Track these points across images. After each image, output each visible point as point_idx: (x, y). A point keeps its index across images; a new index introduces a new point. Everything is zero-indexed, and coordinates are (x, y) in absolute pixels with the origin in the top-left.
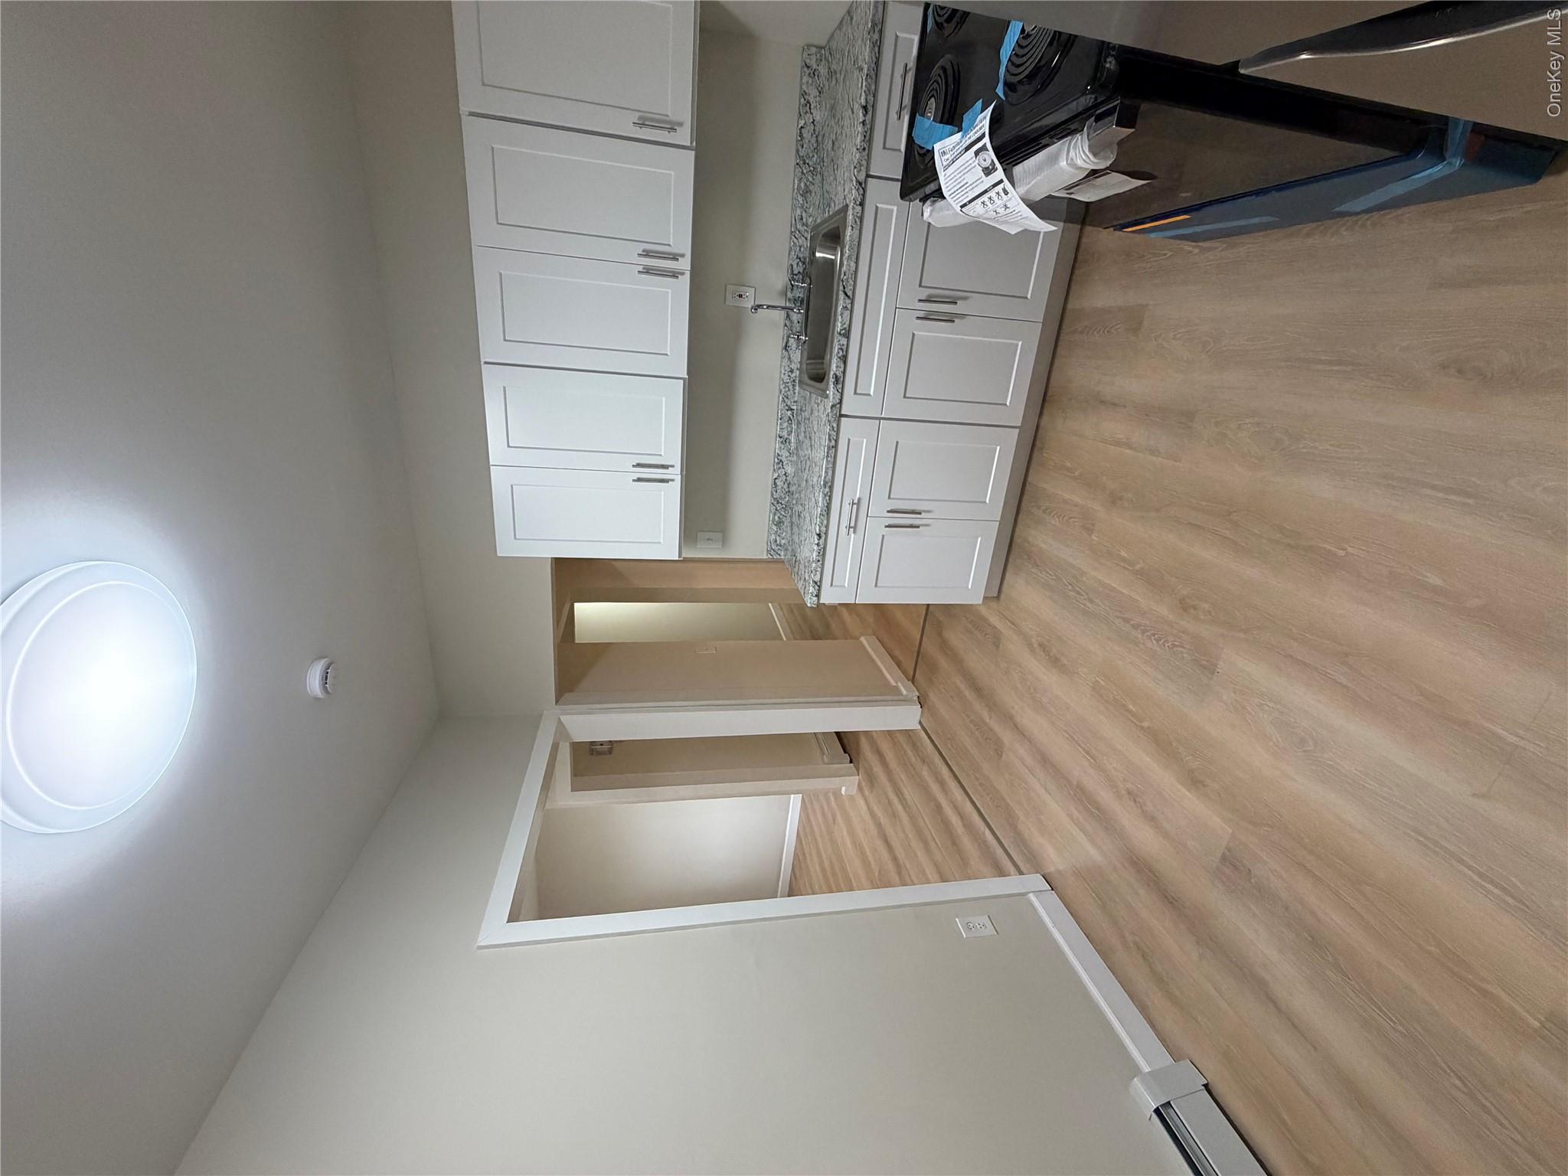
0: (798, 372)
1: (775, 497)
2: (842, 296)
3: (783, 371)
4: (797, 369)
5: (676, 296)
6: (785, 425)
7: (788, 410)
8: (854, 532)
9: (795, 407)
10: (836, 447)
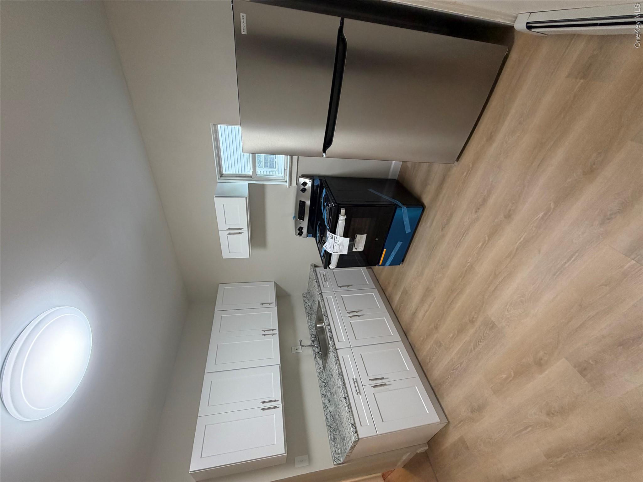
0: (323, 368)
1: (328, 425)
2: (324, 317)
3: (317, 369)
4: (322, 367)
5: (275, 341)
6: (324, 389)
7: (323, 383)
8: (360, 394)
9: (325, 381)
10: (338, 359)
